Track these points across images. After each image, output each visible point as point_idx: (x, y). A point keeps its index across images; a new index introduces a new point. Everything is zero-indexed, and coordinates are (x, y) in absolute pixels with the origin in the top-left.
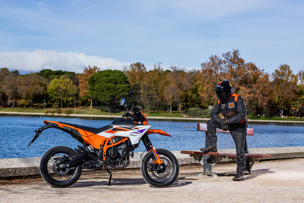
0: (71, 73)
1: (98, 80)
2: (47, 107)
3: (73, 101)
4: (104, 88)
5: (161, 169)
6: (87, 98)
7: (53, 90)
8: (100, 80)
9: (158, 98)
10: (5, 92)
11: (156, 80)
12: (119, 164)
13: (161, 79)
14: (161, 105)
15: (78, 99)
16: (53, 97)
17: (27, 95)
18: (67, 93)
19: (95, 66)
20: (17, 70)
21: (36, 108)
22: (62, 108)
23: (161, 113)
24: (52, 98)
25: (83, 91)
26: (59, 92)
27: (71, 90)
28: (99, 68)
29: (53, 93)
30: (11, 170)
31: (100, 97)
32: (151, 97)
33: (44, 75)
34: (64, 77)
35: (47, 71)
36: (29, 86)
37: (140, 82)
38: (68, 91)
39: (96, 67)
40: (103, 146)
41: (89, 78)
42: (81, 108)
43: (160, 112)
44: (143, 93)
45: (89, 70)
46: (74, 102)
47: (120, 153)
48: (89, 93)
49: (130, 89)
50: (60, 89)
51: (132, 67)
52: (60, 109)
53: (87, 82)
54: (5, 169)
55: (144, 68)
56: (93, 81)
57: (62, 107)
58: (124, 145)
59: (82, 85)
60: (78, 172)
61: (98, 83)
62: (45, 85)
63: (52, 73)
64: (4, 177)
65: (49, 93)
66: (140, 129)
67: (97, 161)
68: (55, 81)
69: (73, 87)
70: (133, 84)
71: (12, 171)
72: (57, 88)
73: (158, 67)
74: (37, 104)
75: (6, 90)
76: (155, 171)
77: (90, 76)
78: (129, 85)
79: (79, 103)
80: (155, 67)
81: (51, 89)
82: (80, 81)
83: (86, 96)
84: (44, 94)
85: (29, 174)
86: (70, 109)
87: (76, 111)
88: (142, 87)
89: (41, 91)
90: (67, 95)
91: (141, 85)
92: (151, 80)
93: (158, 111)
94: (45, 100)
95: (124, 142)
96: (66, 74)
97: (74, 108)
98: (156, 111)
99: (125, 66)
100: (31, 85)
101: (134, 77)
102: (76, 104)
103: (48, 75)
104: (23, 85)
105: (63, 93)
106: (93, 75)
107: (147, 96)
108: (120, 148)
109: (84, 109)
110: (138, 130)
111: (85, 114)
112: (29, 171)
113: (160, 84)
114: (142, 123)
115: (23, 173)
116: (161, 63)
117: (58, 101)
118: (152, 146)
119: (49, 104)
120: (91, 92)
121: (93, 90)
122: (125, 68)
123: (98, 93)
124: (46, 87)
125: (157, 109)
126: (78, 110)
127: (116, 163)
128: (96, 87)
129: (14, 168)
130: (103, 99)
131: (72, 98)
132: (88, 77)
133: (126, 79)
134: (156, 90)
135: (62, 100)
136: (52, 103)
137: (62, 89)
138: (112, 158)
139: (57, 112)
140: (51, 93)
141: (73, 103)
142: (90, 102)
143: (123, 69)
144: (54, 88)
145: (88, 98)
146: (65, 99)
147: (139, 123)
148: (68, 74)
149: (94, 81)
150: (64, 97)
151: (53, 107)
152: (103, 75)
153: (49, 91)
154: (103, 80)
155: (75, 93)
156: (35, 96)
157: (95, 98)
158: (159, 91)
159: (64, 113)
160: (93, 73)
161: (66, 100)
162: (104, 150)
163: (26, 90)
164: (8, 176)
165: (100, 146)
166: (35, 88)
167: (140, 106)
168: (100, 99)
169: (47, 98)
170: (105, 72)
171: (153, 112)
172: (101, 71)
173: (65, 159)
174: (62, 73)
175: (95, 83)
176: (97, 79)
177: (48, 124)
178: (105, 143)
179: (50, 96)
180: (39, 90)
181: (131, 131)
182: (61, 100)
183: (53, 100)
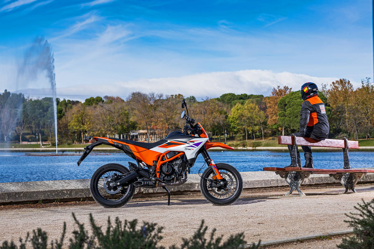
0: (258, 96)
1: (290, 104)
2: (228, 140)
3: (260, 131)
4: (298, 113)
5: (221, 185)
6: (277, 126)
7: (236, 118)
8: (292, 103)
9: (368, 123)
10: (177, 123)
11: (364, 100)
12: (175, 181)
13: (371, 99)
14: (372, 132)
15: (267, 128)
16: (236, 127)
17: (204, 125)
18: (253, 122)
19: (285, 86)
20: (193, 96)
21: (216, 141)
22: (246, 141)
23: (372, 142)
24: (234, 128)
25: (271, 117)
26: (243, 121)
27: (257, 117)
28: (291, 89)
29: (235, 122)
30: (65, 192)
31: (293, 124)
32: (359, 122)
33: (226, 101)
34: (250, 101)
35: (229, 95)
36: (206, 115)
37: (345, 104)
38: (254, 119)
39: (287, 87)
40: (157, 162)
41: (279, 101)
42: (270, 139)
43: (371, 140)
44: (349, 117)
45: (278, 91)
46: (262, 132)
47: (175, 169)
48: (279, 120)
49: (330, 113)
50: (243, 117)
51: (334, 85)
52: (244, 141)
53: (277, 107)
54: (58, 190)
55: (351, 85)
56: (284, 105)
57: (248, 139)
58: (180, 160)
59: (270, 111)
60: (130, 190)
61: (290, 107)
62: (226, 113)
63: (235, 98)
64: (57, 199)
65: (231, 123)
66: (195, 143)
67: (149, 178)
68: (238, 107)
69: (260, 114)
70: (334, 106)
71: (67, 192)
72: (240, 116)
73: (366, 84)
74: (216, 137)
75: (178, 121)
76: (215, 187)
77: (280, 99)
78: (329, 108)
79: (269, 133)
80: (363, 83)
81: (233, 117)
82: (268, 105)
83: (276, 124)
84: (224, 123)
85: (88, 196)
86: (257, 141)
87: (264, 143)
88: (346, 110)
89: (220, 120)
90: (253, 124)
91: (346, 107)
92: (359, 100)
93: (368, 139)
94: (226, 131)
95: (179, 157)
96: (253, 98)
97: (262, 139)
98: (366, 139)
99: (324, 85)
100: (208, 113)
101: (336, 97)
102: (265, 134)
103: (230, 100)
104: (199, 114)
105: (248, 121)
106: (284, 98)
107: (353, 120)
108: (175, 164)
109: (274, 140)
110: (193, 143)
111: (275, 146)
112: (87, 192)
113: (370, 104)
114: (199, 135)
115: (81, 195)
116: (370, 78)
117: (242, 131)
118: (211, 160)
119: (231, 135)
120: (282, 119)
121: (285, 116)
122: (324, 86)
123: (291, 120)
124: (226, 115)
125: (367, 137)
126: (267, 141)
127: (171, 180)
128: (288, 112)
129: (70, 189)
130: (296, 127)
131: (259, 128)
132: (277, 101)
133: (326, 101)
134: (365, 112)
135: (247, 130)
136: (235, 135)
137: (245, 116)
138: (166, 175)
139: (241, 145)
140: (233, 122)
141: (260, 133)
142: (281, 131)
143: (322, 89)
144: (237, 116)
145: (279, 126)
146: (250, 129)
147: (196, 135)
148: (255, 98)
149: (286, 105)
150: (249, 126)
151: (236, 139)
152: (296, 97)
153: (231, 120)
154: (296, 103)
155: (262, 121)
156: (213, 127)
157: (287, 126)
158: (369, 114)
159: (250, 146)
160: (283, 95)
161: (252, 130)
162: (157, 166)
163: (203, 120)
164: (62, 198)
165: (153, 161)
166: (213, 117)
167: (345, 134)
168: (293, 127)
169: (229, 129)
170: (298, 93)
171: (362, 141)
172: (293, 92)
173: (116, 177)
174: (248, 97)
175: (286, 108)
176: (289, 102)
177: (98, 140)
178: (158, 159)
179: (232, 126)
180: (218, 119)
181: (187, 145)
182: (245, 130)
183: (235, 130)
